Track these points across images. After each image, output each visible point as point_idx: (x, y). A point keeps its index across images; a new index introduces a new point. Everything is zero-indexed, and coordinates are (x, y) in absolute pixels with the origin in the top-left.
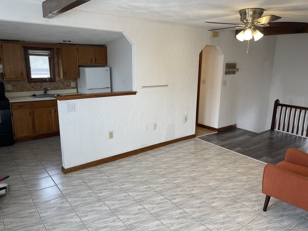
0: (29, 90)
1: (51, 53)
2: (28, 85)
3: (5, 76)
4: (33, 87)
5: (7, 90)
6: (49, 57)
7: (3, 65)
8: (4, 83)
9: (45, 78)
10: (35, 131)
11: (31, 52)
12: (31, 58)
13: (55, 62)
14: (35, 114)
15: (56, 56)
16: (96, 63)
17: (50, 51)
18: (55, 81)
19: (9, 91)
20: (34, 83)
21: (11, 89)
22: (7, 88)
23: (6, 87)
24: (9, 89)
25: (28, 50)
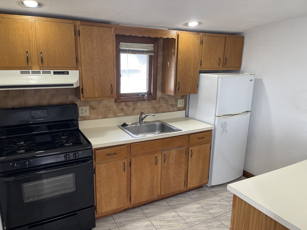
0: (115, 115)
1: (154, 48)
2: (115, 106)
3: (82, 93)
4: (122, 110)
5: (82, 117)
6: (150, 56)
7: (80, 70)
8: (78, 103)
9: (141, 93)
10: (130, 197)
11: (123, 46)
12: (123, 57)
13: (159, 64)
14: (132, 166)
15: (161, 54)
16: (225, 66)
17: (153, 45)
18: (155, 99)
19: (84, 119)
20: (124, 103)
21: (88, 114)
22: (82, 113)
23: (80, 112)
24: (84, 115)
25: (121, 43)
